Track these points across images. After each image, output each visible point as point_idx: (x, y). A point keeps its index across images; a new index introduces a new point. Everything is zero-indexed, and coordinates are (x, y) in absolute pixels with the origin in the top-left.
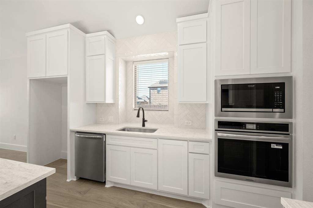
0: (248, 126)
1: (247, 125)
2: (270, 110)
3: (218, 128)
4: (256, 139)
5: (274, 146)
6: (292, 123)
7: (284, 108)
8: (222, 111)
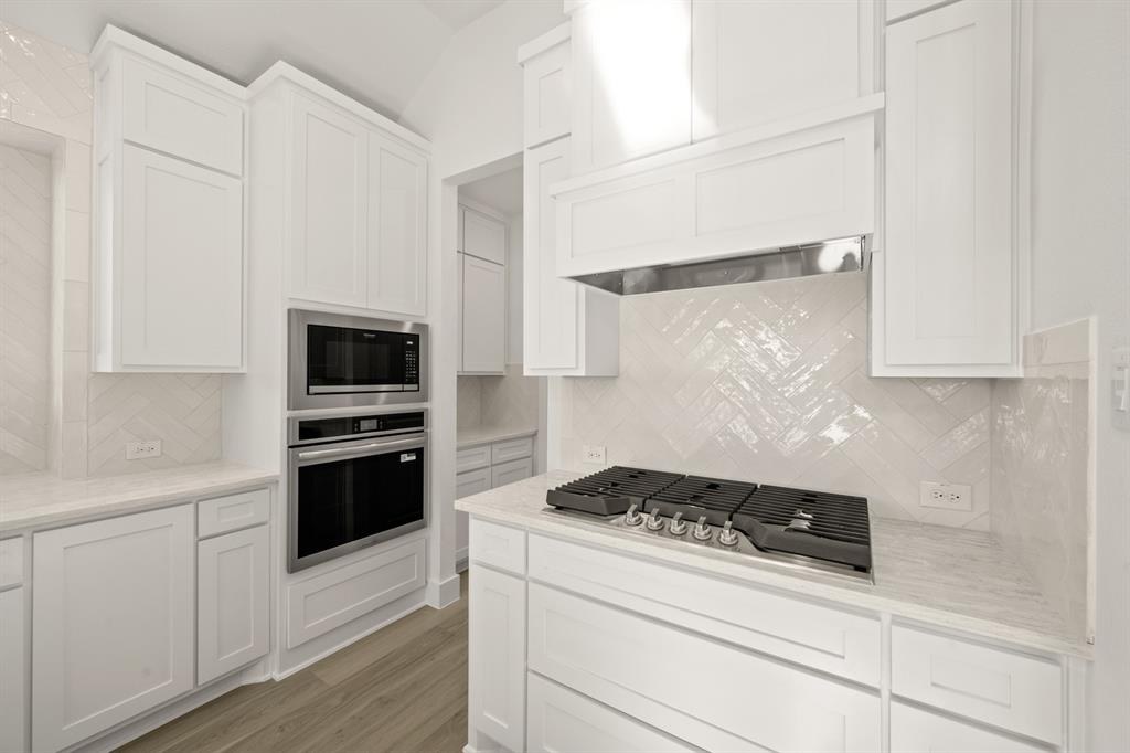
0: (364, 425)
1: (362, 422)
2: (399, 387)
3: (300, 439)
4: (380, 449)
5: (405, 458)
6: (427, 410)
7: (418, 383)
8: (308, 393)
